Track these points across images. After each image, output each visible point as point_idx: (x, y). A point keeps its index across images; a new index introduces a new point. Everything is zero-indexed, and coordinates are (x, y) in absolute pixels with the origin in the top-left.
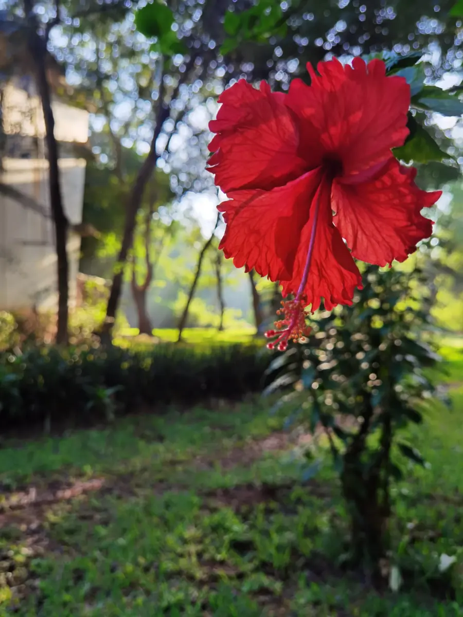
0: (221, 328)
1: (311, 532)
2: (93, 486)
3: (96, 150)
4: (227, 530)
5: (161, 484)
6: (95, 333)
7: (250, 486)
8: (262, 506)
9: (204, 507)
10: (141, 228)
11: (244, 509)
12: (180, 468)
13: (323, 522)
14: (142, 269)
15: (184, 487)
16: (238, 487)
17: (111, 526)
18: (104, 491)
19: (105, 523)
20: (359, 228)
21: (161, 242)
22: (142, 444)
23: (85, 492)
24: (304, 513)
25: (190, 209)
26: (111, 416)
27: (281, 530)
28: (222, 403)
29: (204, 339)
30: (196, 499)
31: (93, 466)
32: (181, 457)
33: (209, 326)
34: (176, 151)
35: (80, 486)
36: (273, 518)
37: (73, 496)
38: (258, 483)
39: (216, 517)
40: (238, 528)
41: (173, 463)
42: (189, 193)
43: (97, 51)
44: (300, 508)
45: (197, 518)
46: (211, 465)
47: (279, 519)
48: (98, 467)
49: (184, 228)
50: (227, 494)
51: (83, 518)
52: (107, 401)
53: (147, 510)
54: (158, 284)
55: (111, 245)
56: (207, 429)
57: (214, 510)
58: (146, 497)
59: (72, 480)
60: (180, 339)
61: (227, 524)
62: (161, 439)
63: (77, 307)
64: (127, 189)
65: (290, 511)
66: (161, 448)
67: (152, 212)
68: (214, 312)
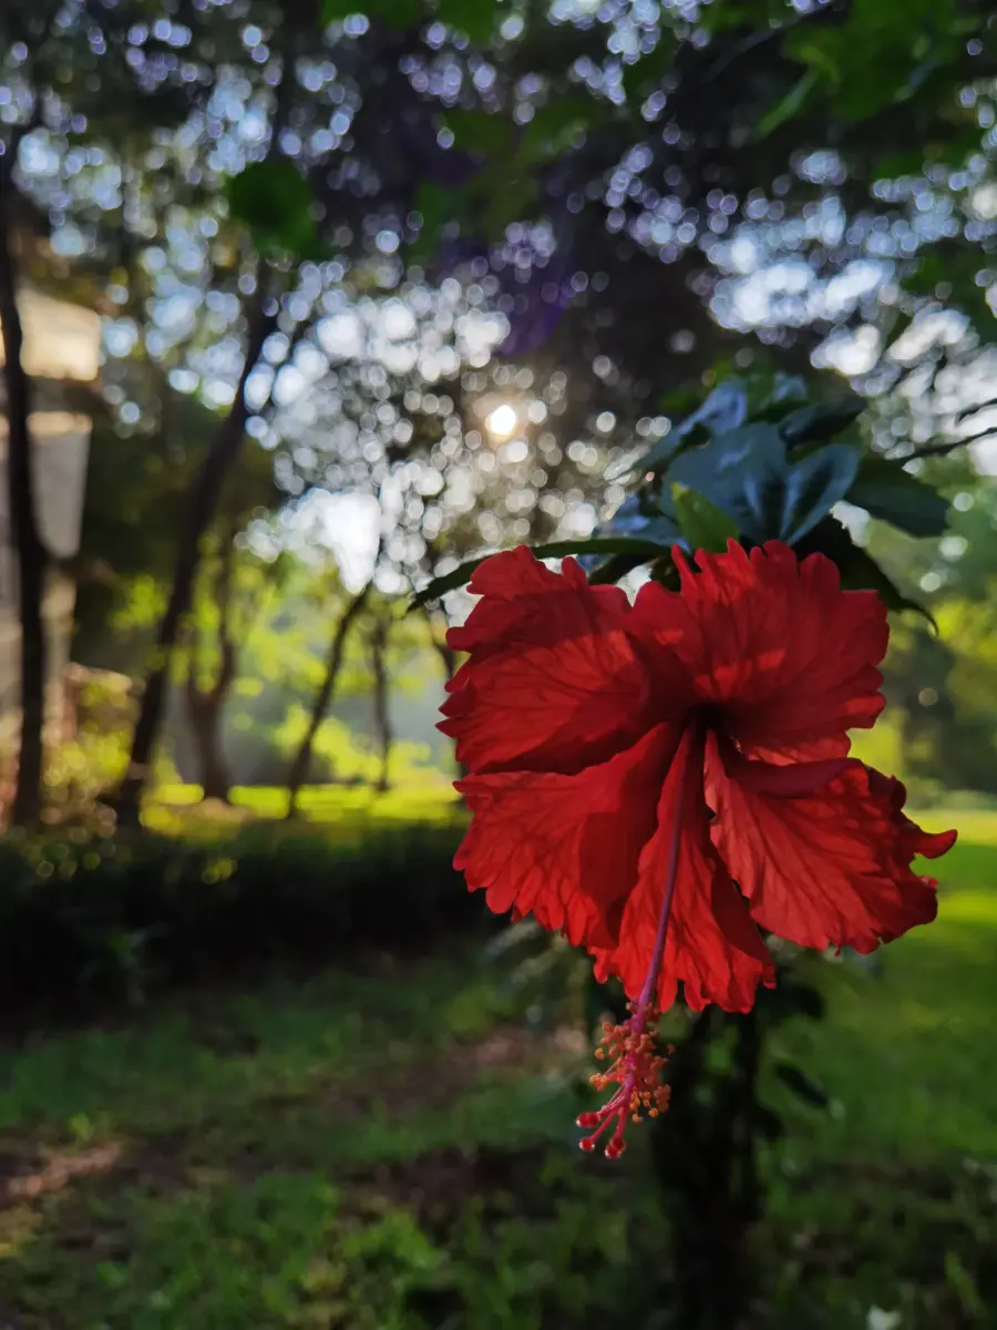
0: (382, 786)
1: (587, 1261)
2: (93, 1168)
3: (114, 396)
4: (400, 1266)
5: (252, 1158)
6: (103, 799)
7: (450, 1156)
8: (476, 1203)
9: (345, 1211)
10: (210, 568)
11: (438, 1211)
12: (292, 1116)
13: (613, 1235)
14: (210, 657)
15: (302, 1162)
16: (424, 1160)
17: (135, 1261)
18: (118, 1177)
19: (121, 1256)
20: (768, 860)
21: (252, 598)
22: (205, 1059)
23: (74, 1181)
24: (571, 1214)
25: (319, 525)
26: (137, 996)
27: (521, 1258)
28: (387, 960)
29: (347, 811)
30: (330, 1194)
31: (92, 1119)
32: (294, 1087)
33: (355, 782)
34: (292, 405)
35: (62, 1165)
36: (502, 1229)
37: (46, 1191)
38: (467, 1150)
39: (375, 1237)
40: (424, 1260)
41: (278, 1103)
42: (317, 491)
43: (123, 188)
44: (562, 1206)
45: (333, 1237)
46: (363, 1104)
47: (515, 1232)
48: (105, 1119)
49: (305, 567)
50: (400, 1176)
51: (71, 1244)
52: (130, 961)
53: (219, 1223)
54: (246, 687)
55: (144, 603)
56: (353, 1020)
57: (370, 1218)
58: (215, 1190)
59: (44, 1151)
60: (294, 813)
61: (401, 1251)
62: (249, 1045)
63: (63, 741)
64: (180, 483)
65: (540, 1211)
66: (248, 1067)
67: (234, 532)
68: (368, 748)
